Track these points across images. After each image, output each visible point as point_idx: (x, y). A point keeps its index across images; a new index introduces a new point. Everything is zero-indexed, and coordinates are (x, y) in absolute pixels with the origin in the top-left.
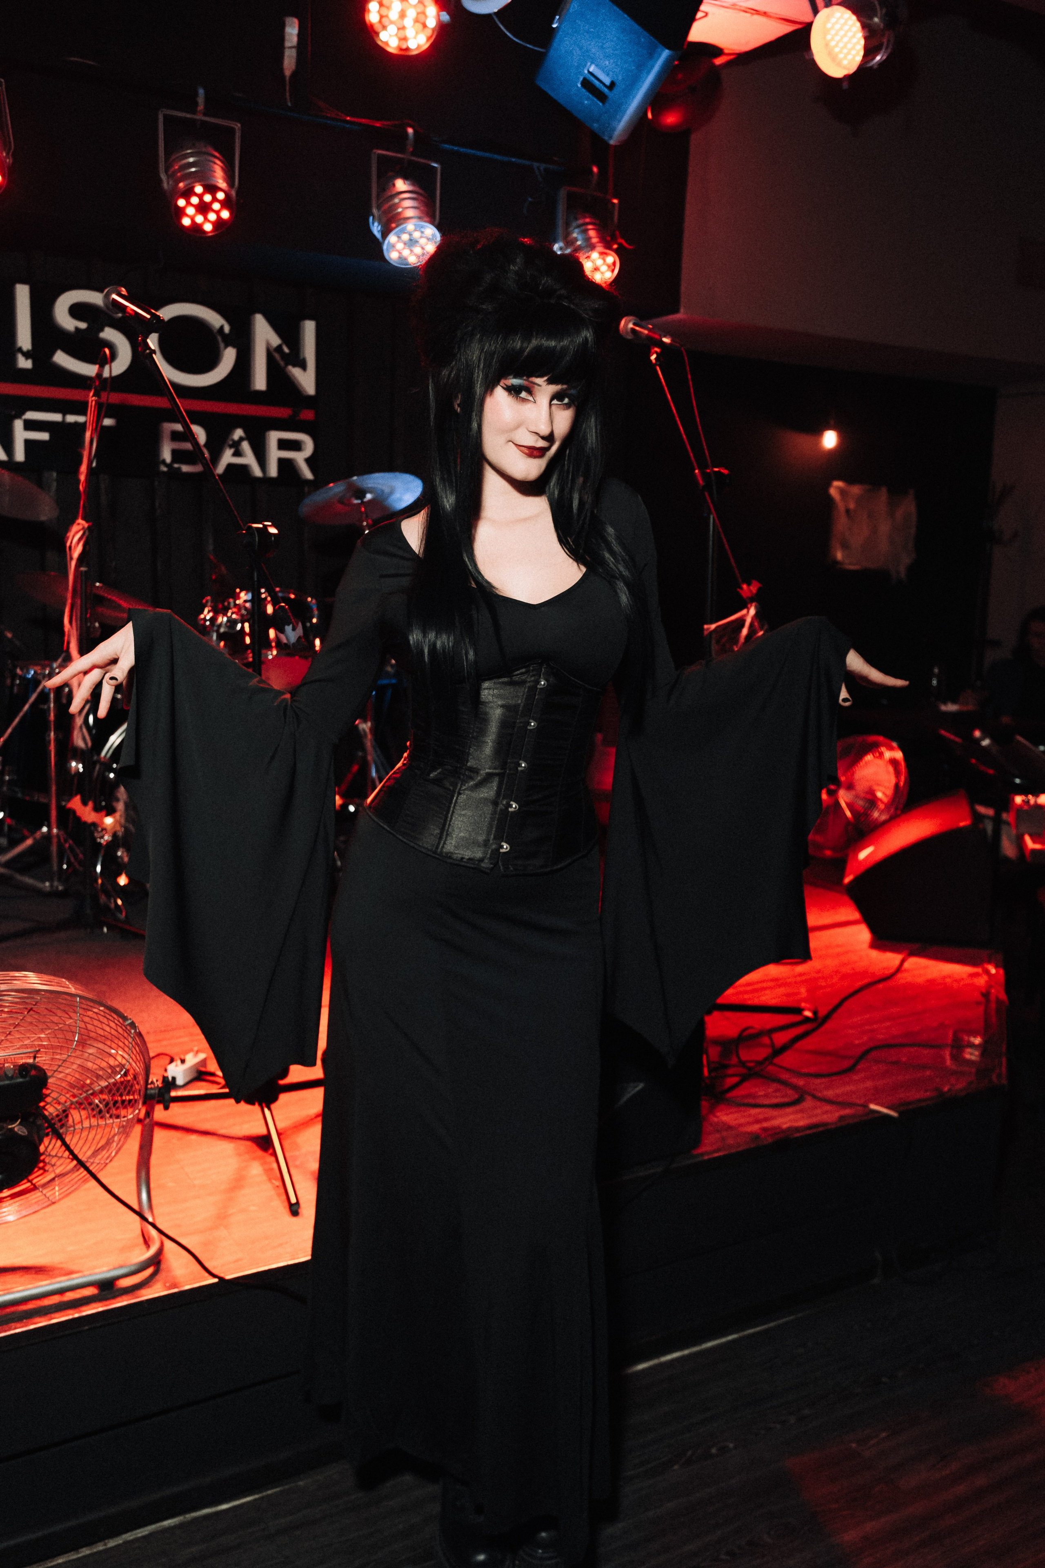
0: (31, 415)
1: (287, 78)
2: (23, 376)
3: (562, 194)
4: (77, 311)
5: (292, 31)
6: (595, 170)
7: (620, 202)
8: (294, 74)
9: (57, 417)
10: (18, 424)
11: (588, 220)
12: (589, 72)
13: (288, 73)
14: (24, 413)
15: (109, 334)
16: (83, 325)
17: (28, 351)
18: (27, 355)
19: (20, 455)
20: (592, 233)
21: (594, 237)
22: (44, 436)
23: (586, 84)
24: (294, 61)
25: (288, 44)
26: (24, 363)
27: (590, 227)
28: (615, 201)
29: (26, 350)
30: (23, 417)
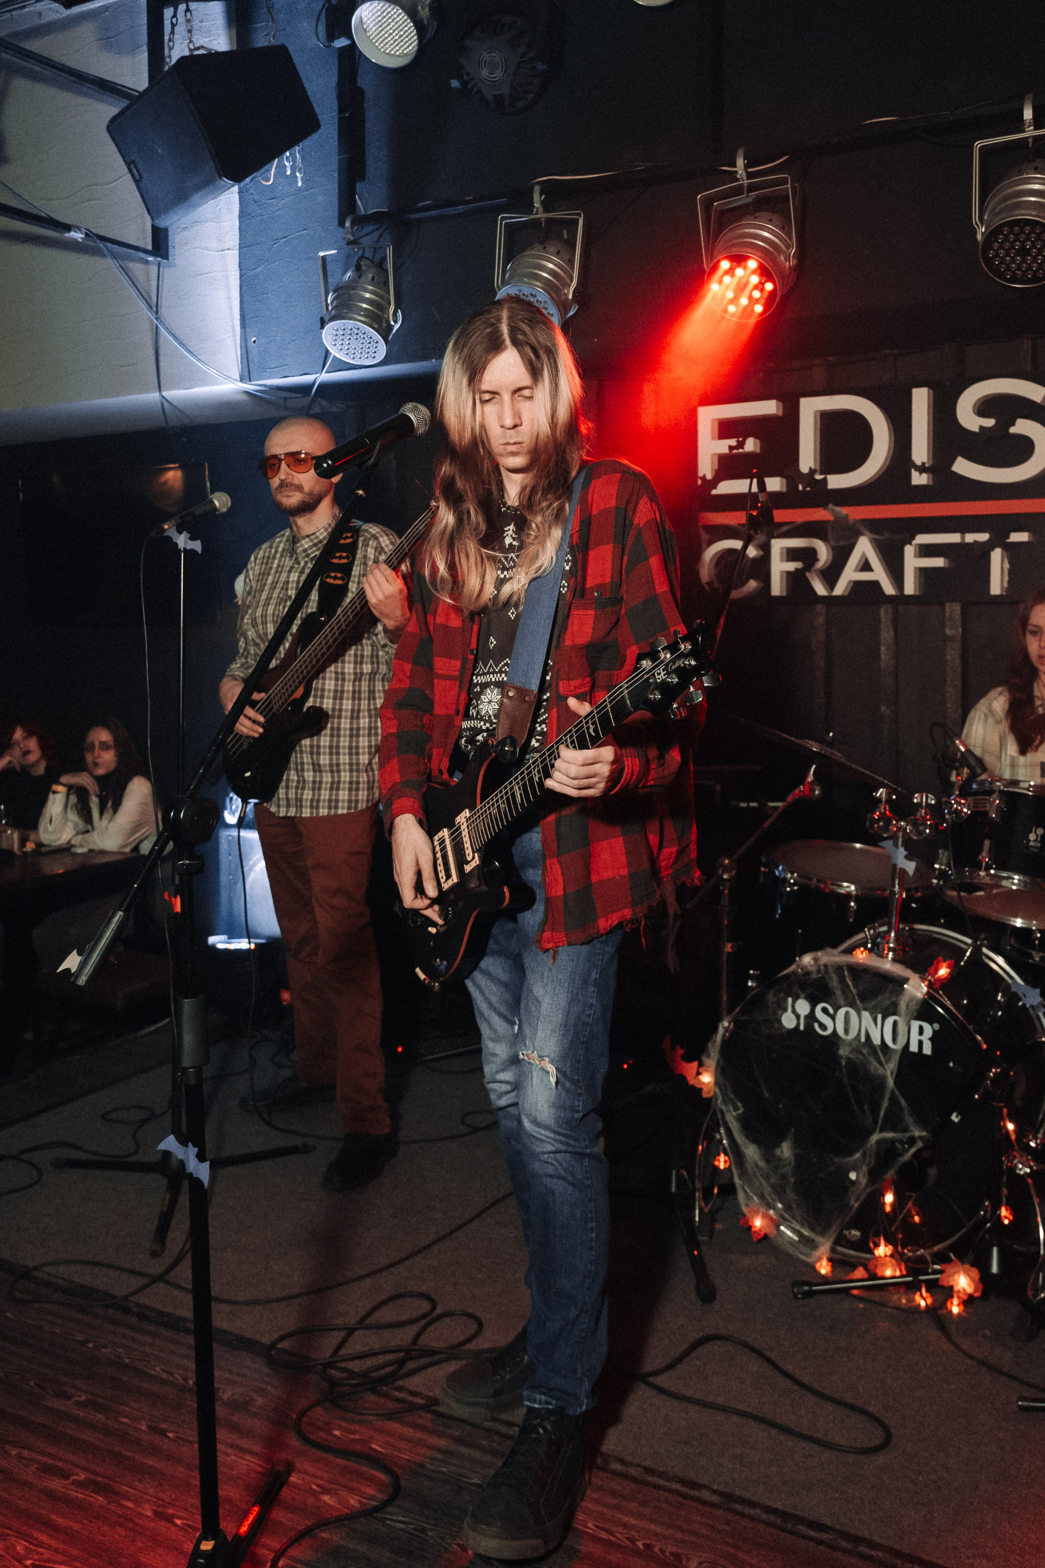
0: (922, 539)
2: (919, 494)
4: (984, 406)
9: (954, 538)
10: (909, 551)
14: (913, 538)
15: (1022, 427)
16: (990, 423)
17: (923, 464)
18: (922, 469)
19: (910, 588)
22: (939, 562)
26: (919, 479)
29: (919, 463)
30: (914, 542)
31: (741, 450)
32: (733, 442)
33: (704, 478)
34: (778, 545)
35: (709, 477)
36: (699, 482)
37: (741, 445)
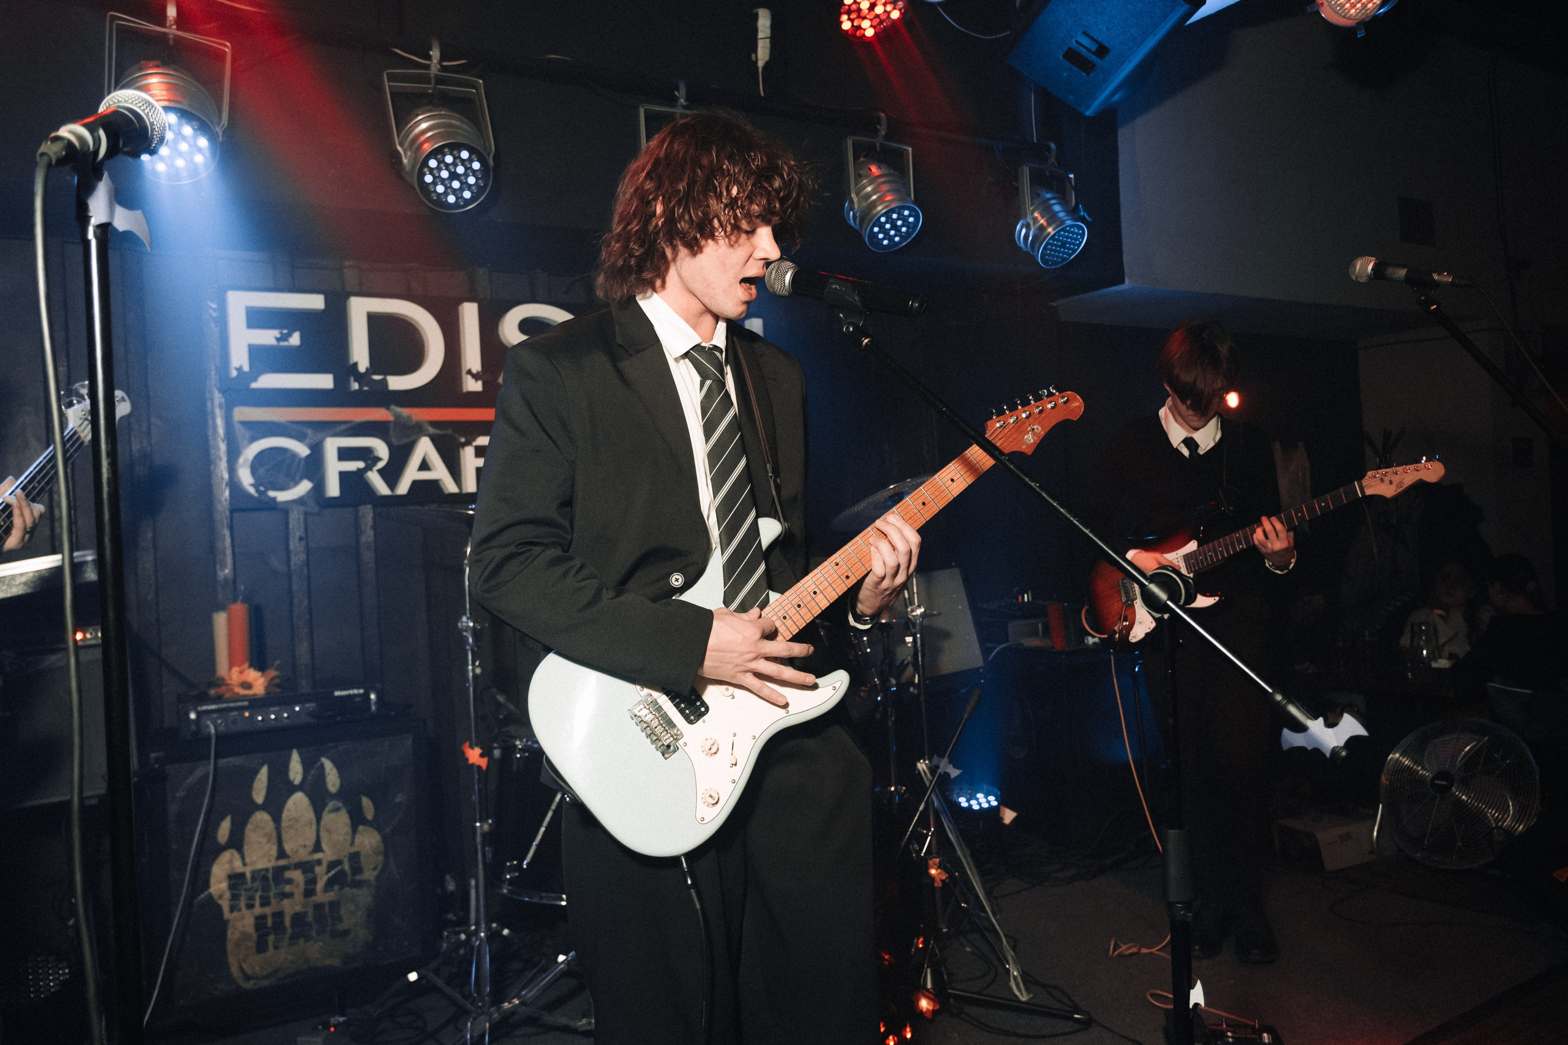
1: (760, 70)
2: (473, 400)
3: (1026, 171)
4: (525, 325)
5: (764, 22)
6: (1053, 146)
7: (1075, 176)
8: (767, 65)
10: (467, 452)
11: (1049, 196)
12: (1076, 41)
13: (761, 64)
14: (474, 440)
17: (478, 372)
18: (476, 377)
19: (468, 486)
20: (1057, 208)
21: (1060, 212)
23: (1072, 55)
24: (768, 51)
25: (760, 35)
26: (473, 386)
27: (1052, 202)
28: (1072, 176)
29: (474, 371)
30: (475, 443)
31: (286, 343)
32: (276, 333)
33: (239, 369)
34: (332, 445)
35: (246, 368)
36: (234, 373)
37: (284, 338)
